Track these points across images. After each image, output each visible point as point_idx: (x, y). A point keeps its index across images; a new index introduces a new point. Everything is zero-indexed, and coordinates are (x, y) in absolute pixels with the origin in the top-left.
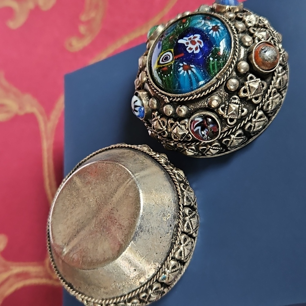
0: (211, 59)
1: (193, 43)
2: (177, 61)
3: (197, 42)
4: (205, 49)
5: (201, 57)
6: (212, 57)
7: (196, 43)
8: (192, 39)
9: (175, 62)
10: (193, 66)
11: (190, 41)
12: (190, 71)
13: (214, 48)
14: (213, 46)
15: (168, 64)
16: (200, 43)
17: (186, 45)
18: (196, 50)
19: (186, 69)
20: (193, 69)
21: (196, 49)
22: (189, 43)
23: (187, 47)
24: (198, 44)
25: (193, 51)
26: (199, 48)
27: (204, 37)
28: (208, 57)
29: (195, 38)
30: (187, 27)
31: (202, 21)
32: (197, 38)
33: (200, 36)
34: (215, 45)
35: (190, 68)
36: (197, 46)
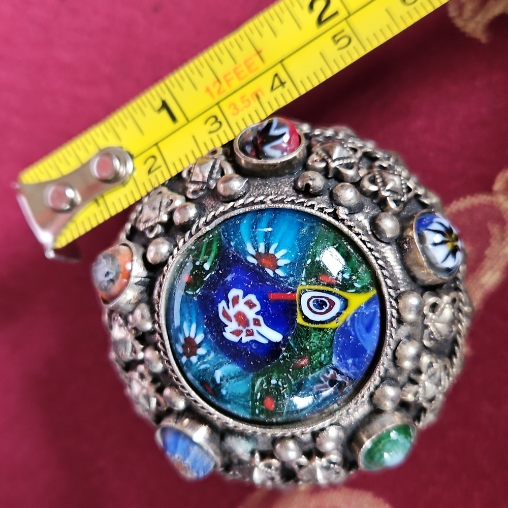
0: (207, 266)
1: (242, 319)
2: (290, 284)
3: (233, 319)
4: (216, 294)
5: (229, 278)
6: (203, 269)
7: (235, 316)
8: (244, 331)
9: (296, 284)
10: (251, 260)
11: (250, 328)
12: (262, 249)
13: (197, 291)
14: (199, 297)
15: (316, 287)
16: (225, 314)
17: (260, 318)
18: (238, 297)
19: (270, 257)
20: (251, 250)
21: (236, 300)
22: (251, 322)
23: (257, 313)
24: (232, 312)
25: (245, 295)
27: (216, 328)
28: (213, 273)
29: (237, 333)
30: (258, 376)
31: (221, 380)
32: (232, 330)
33: (224, 333)
34: (194, 300)
35: (258, 256)
36: (233, 307)
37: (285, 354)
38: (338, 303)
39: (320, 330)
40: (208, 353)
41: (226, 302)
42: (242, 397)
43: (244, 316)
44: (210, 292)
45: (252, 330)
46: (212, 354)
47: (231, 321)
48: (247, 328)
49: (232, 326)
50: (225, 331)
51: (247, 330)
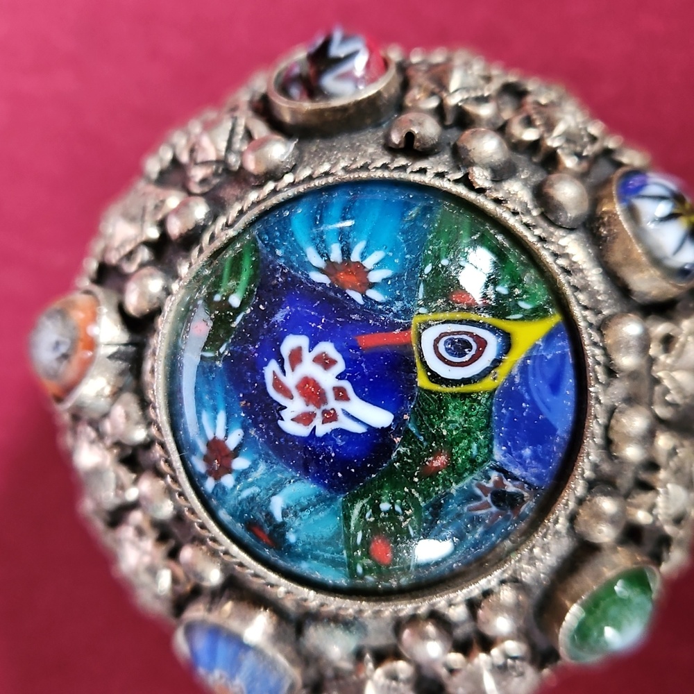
0: (236, 301)
1: (311, 390)
2: (396, 315)
3: (295, 393)
4: (258, 351)
5: (279, 317)
6: (230, 307)
7: (298, 387)
8: (319, 413)
9: (407, 312)
10: (317, 277)
11: (328, 407)
12: (336, 255)
13: (222, 350)
14: (226, 359)
15: (447, 315)
16: (279, 385)
17: (346, 384)
18: (300, 349)
19: (353, 268)
20: (318, 261)
21: (296, 357)
22: (330, 395)
23: (340, 377)
24: (291, 380)
25: (312, 346)
26: (283, 360)
27: (263, 415)
28: (248, 311)
29: (306, 418)
30: (353, 500)
31: (284, 514)
32: (294, 415)
33: (280, 422)
34: (216, 366)
35: (331, 268)
36: (293, 370)
37: (402, 450)
38: (493, 342)
39: (464, 396)
40: (254, 466)
41: (279, 363)
42: (328, 543)
43: (316, 385)
44: (245, 349)
45: (333, 409)
46: (262, 467)
47: (291, 397)
48: (323, 408)
49: (295, 406)
50: (282, 419)
51: (324, 412)
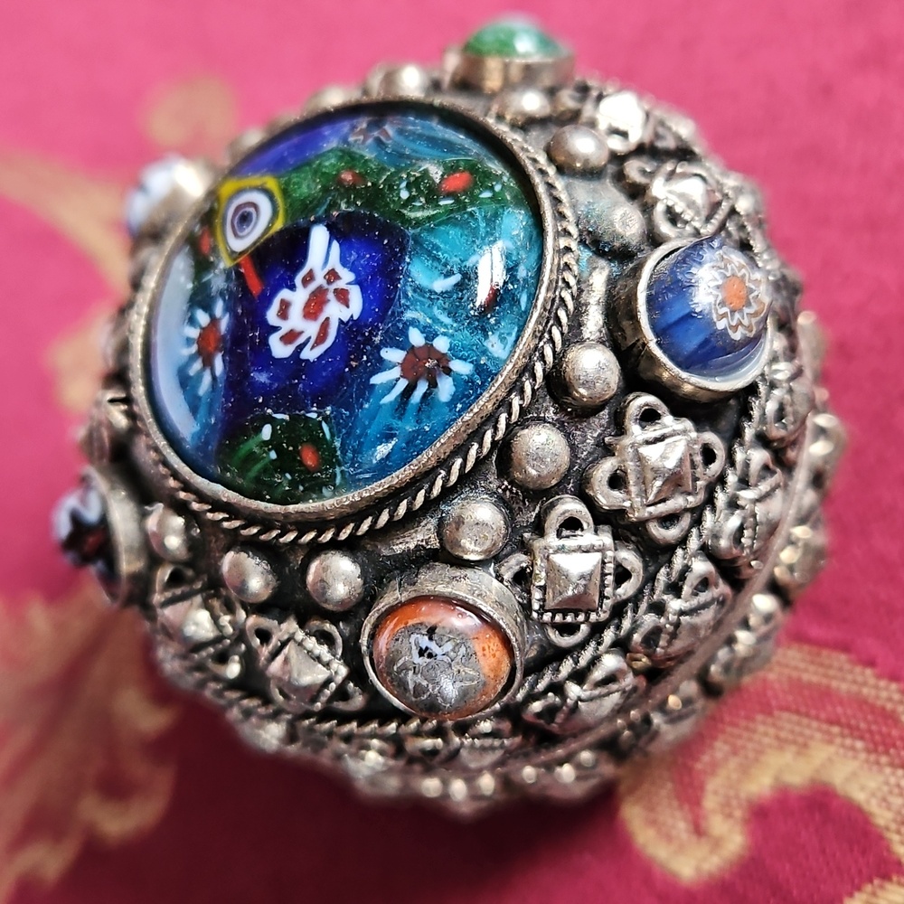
0: (267, 432)
1: (314, 306)
2: (231, 280)
3: (322, 319)
4: (299, 378)
5: (262, 378)
6: (274, 433)
7: (316, 318)
8: (332, 287)
10: (219, 366)
11: (324, 282)
12: (197, 366)
13: (314, 416)
14: (321, 406)
15: (221, 246)
16: (322, 337)
17: (298, 280)
18: (282, 338)
19: (203, 344)
21: (289, 337)
23: (293, 288)
24: (311, 329)
25: (276, 329)
26: (298, 347)
27: (356, 337)
28: (269, 411)
29: (342, 296)
30: (406, 221)
31: (449, 274)
32: (343, 308)
33: (355, 318)
34: (332, 413)
36: (301, 333)
37: (343, 206)
38: (236, 202)
39: (285, 193)
40: (414, 323)
41: (302, 350)
42: (468, 228)
43: (307, 305)
44: (304, 393)
45: (325, 277)
46: (409, 315)
47: (327, 319)
48: (326, 286)
49: (336, 312)
50: (352, 316)
51: (329, 282)
